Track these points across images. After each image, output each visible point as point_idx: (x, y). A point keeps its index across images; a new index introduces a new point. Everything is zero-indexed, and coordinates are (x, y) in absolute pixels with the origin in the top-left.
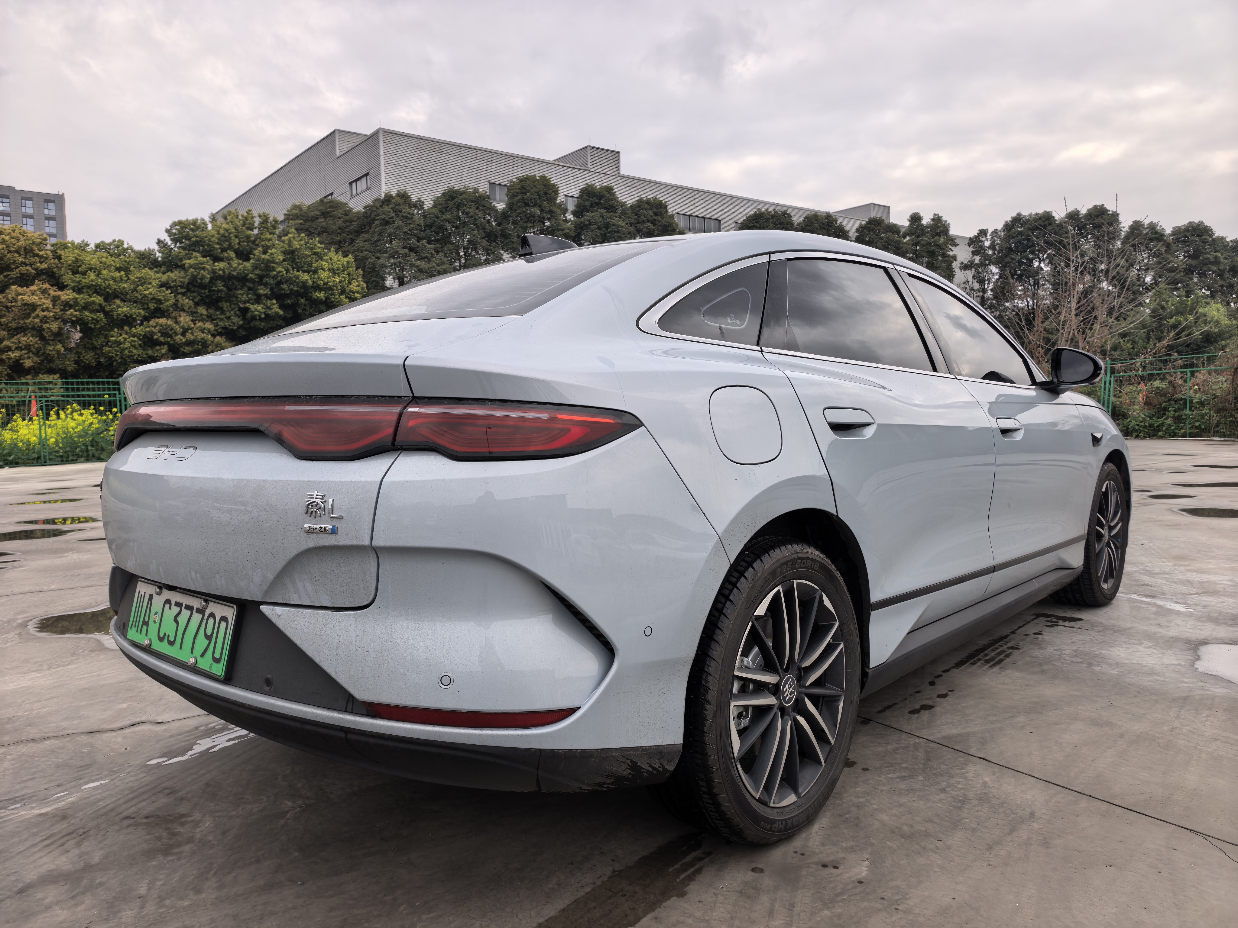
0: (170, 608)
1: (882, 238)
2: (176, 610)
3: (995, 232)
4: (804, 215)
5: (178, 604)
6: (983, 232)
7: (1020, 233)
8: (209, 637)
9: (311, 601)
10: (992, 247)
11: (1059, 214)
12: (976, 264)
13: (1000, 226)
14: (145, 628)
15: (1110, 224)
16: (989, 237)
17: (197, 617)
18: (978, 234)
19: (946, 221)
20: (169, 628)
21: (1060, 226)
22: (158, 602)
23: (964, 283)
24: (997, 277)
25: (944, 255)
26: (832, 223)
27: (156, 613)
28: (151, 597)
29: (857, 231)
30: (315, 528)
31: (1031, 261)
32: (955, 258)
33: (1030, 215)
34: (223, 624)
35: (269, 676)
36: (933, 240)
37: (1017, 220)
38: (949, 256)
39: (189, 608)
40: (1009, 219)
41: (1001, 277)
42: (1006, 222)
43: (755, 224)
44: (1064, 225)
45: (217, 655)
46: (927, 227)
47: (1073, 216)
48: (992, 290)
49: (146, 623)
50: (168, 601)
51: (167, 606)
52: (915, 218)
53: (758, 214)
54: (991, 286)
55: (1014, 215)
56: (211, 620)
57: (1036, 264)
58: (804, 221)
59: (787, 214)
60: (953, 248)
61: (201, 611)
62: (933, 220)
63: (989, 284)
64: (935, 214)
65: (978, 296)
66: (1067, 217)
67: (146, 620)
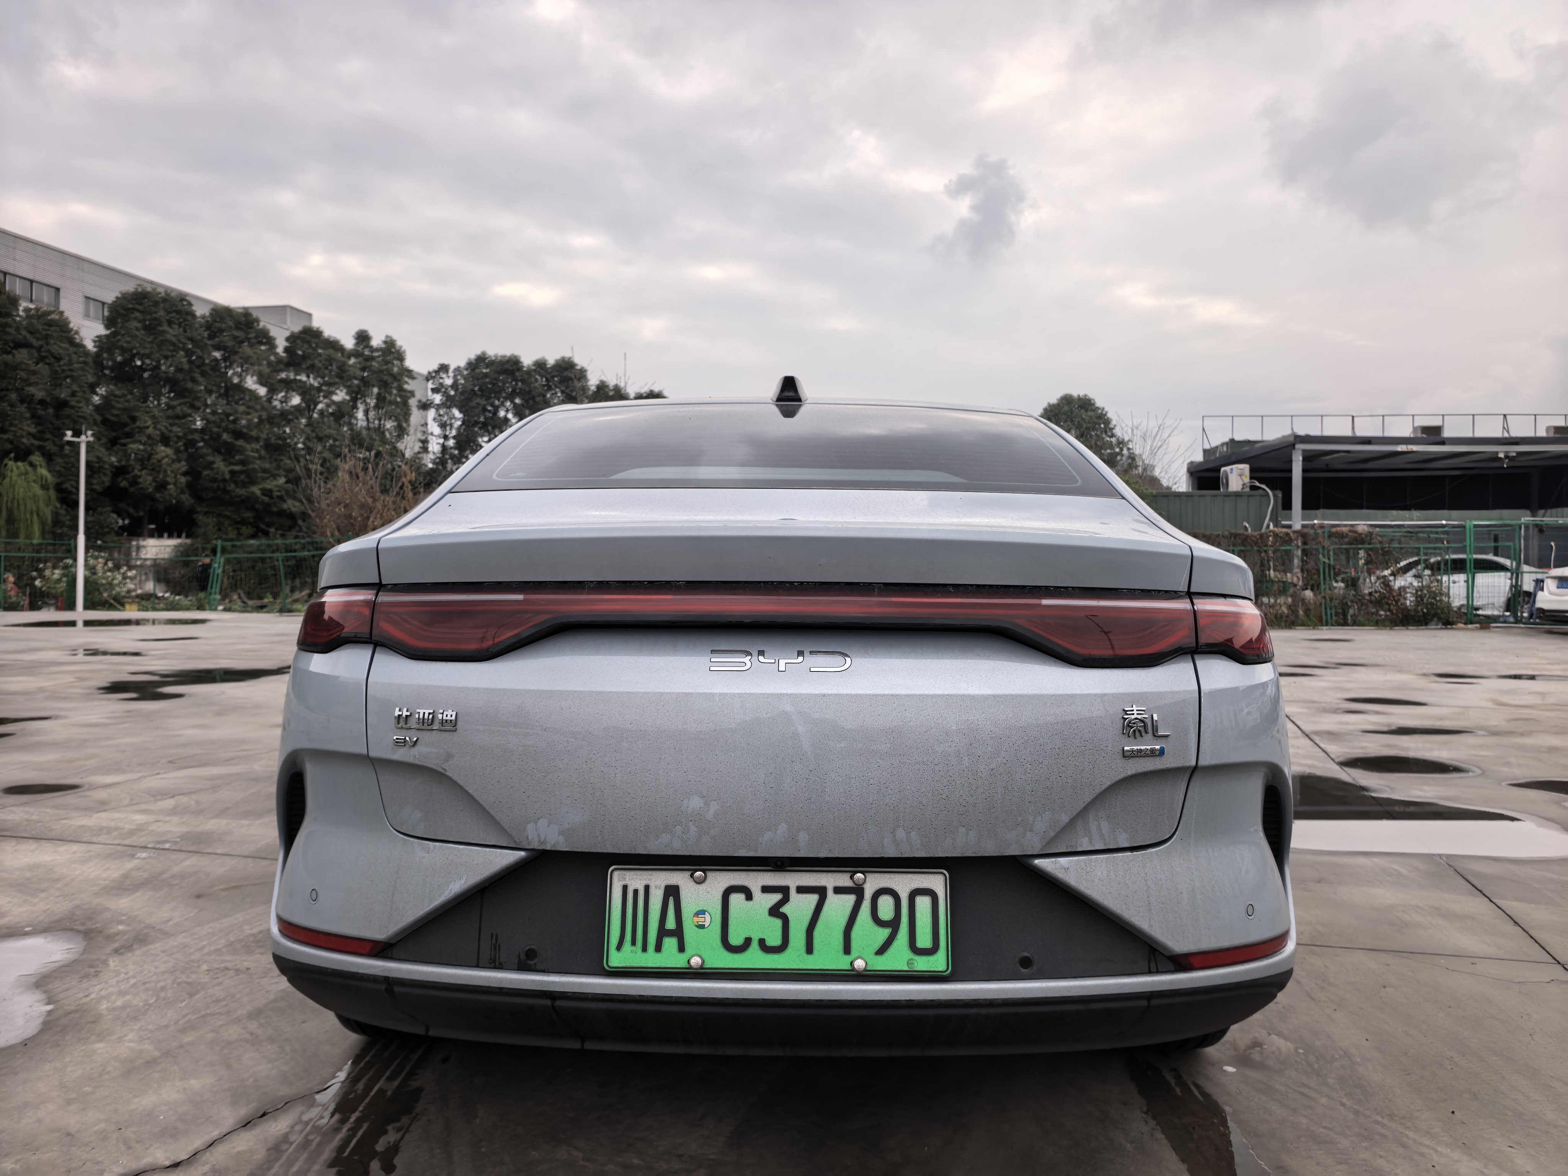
1: (320, 355)
3: (458, 370)
4: (211, 306)
6: (444, 368)
7: (486, 375)
9: (1105, 844)
10: (455, 386)
11: (527, 361)
12: (437, 405)
13: (462, 363)
15: (579, 379)
16: (451, 374)
18: (439, 368)
19: (401, 347)
21: (529, 372)
23: (422, 425)
24: (459, 423)
25: (400, 389)
26: (253, 323)
29: (287, 339)
30: (1140, 751)
31: (496, 409)
32: (412, 394)
33: (496, 356)
35: (1026, 954)
36: (385, 367)
37: (481, 359)
38: (405, 391)
40: (473, 357)
41: (464, 423)
42: (469, 359)
43: (137, 306)
44: (533, 373)
46: (377, 350)
47: (540, 365)
48: (454, 438)
52: (363, 337)
53: (141, 293)
54: (454, 433)
55: (479, 352)
57: (502, 414)
58: (211, 314)
59: (185, 300)
60: (410, 381)
62: (385, 342)
63: (451, 429)
64: (387, 336)
65: (439, 444)
66: (534, 365)
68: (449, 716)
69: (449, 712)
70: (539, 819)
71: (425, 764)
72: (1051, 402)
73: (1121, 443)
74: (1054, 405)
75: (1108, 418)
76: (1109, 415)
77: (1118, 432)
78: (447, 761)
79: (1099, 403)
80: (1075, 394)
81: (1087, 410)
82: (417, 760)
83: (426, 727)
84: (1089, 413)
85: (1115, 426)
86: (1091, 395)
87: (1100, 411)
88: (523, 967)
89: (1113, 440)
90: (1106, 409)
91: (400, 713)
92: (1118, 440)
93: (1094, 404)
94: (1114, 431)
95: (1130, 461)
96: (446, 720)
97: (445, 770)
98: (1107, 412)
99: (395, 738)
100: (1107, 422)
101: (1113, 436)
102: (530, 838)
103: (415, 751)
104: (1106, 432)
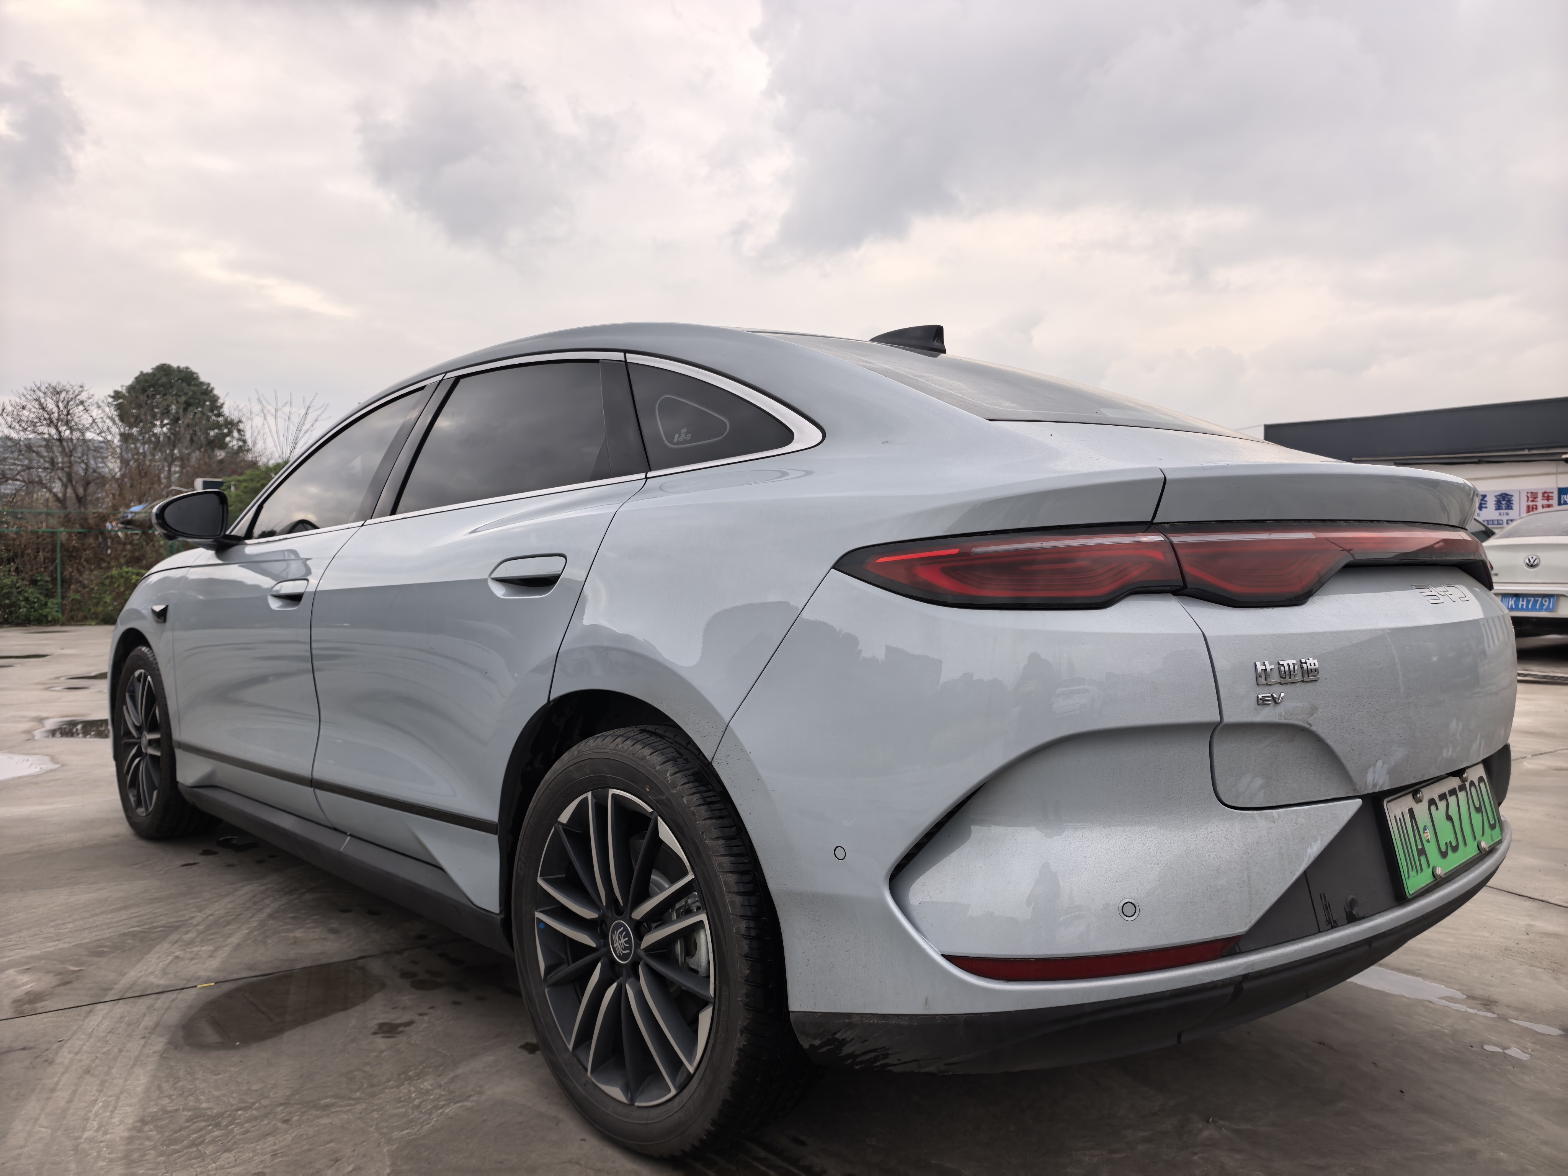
0: (1437, 809)
2: (1442, 805)
5: (1443, 797)
8: (1478, 810)
14: (1423, 859)
17: (1462, 795)
20: (1446, 835)
22: (1421, 810)
27: (1425, 828)
28: (1411, 811)
34: (1482, 785)
39: (1453, 792)
45: (1492, 822)
49: (1422, 852)
50: (1432, 802)
51: (1433, 808)
56: (1473, 789)
61: (1462, 788)
67: (1420, 847)
68: (1312, 664)
69: (1311, 661)
70: (1377, 761)
71: (1291, 722)
72: (145, 371)
73: (232, 425)
74: (147, 374)
75: (215, 396)
76: (216, 392)
77: (226, 410)
78: (1311, 714)
79: (203, 378)
80: (175, 365)
81: (189, 384)
82: (1283, 718)
83: (1287, 680)
84: (192, 388)
85: (223, 404)
86: (194, 368)
87: (205, 387)
88: (1352, 919)
89: (221, 419)
90: (212, 386)
91: (1264, 668)
92: (226, 420)
93: (197, 378)
94: (222, 410)
95: (241, 443)
96: (1311, 670)
97: (1310, 725)
98: (213, 389)
99: (1260, 696)
100: (214, 399)
101: (219, 415)
102: (1368, 782)
103: (1280, 709)
104: (212, 411)
